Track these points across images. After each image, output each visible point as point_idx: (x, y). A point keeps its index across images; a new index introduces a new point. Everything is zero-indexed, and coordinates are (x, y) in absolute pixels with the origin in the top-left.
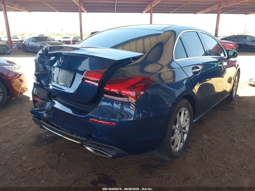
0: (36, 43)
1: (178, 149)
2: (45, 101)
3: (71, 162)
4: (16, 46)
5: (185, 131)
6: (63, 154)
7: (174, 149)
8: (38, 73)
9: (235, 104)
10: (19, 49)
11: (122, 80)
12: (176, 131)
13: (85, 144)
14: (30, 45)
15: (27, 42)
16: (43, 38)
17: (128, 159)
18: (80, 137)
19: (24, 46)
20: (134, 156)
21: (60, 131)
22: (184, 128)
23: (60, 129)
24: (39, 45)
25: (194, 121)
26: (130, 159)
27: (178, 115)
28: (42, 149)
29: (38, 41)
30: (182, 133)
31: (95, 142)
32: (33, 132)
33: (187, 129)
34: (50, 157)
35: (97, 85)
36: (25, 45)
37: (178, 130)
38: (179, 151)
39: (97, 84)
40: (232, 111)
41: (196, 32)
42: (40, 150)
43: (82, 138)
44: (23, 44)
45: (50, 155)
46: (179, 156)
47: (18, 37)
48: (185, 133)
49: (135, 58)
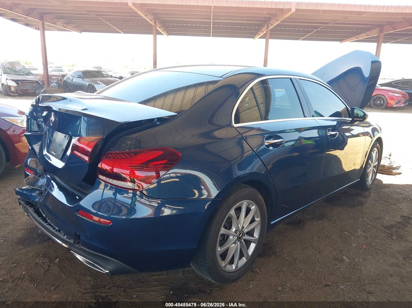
0: (83, 80)
1: (234, 267)
2: (40, 176)
3: (65, 274)
4: (56, 82)
5: (252, 238)
6: (58, 259)
7: (225, 266)
8: (30, 133)
9: (369, 196)
10: (59, 88)
11: (127, 153)
12: (231, 237)
13: (72, 248)
14: (74, 82)
15: (71, 78)
16: (94, 73)
17: (154, 277)
18: (67, 238)
19: (66, 84)
20: (165, 272)
21: (45, 224)
22: (250, 234)
23: (46, 222)
24: (88, 84)
25: (272, 223)
26: (158, 277)
27: (232, 212)
28: (29, 251)
29: (87, 78)
30: (243, 240)
31: (84, 248)
32: (28, 221)
33: (256, 235)
34: (36, 264)
35: (87, 160)
36: (67, 82)
37: (234, 236)
38: (237, 271)
39: (87, 158)
40: (359, 208)
41: (291, 79)
42: (26, 251)
43: (69, 239)
44: (64, 81)
45: (37, 261)
46: (238, 279)
47: (63, 69)
48: (252, 242)
49: (162, 120)
